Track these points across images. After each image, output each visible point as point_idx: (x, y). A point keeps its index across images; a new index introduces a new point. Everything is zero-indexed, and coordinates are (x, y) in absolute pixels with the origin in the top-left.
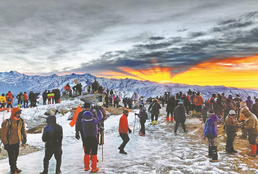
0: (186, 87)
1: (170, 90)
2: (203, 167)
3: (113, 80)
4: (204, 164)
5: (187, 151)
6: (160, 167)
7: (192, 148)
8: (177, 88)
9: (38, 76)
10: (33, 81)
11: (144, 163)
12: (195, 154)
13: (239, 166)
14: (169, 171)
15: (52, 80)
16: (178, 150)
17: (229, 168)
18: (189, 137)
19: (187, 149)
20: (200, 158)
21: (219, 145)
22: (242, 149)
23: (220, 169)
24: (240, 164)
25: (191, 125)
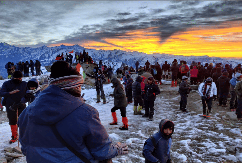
0: (172, 57)
1: (157, 60)
2: (183, 128)
3: (102, 51)
4: (186, 125)
5: (170, 114)
6: (145, 128)
7: (175, 111)
8: (163, 59)
9: (28, 48)
10: (24, 53)
11: (131, 125)
12: (177, 117)
13: (216, 126)
14: (153, 131)
15: (42, 51)
16: (162, 113)
17: (207, 128)
18: (172, 102)
19: (171, 112)
20: (181, 120)
21: (200, 108)
22: (220, 112)
23: (199, 129)
24: (217, 125)
25: (174, 91)
